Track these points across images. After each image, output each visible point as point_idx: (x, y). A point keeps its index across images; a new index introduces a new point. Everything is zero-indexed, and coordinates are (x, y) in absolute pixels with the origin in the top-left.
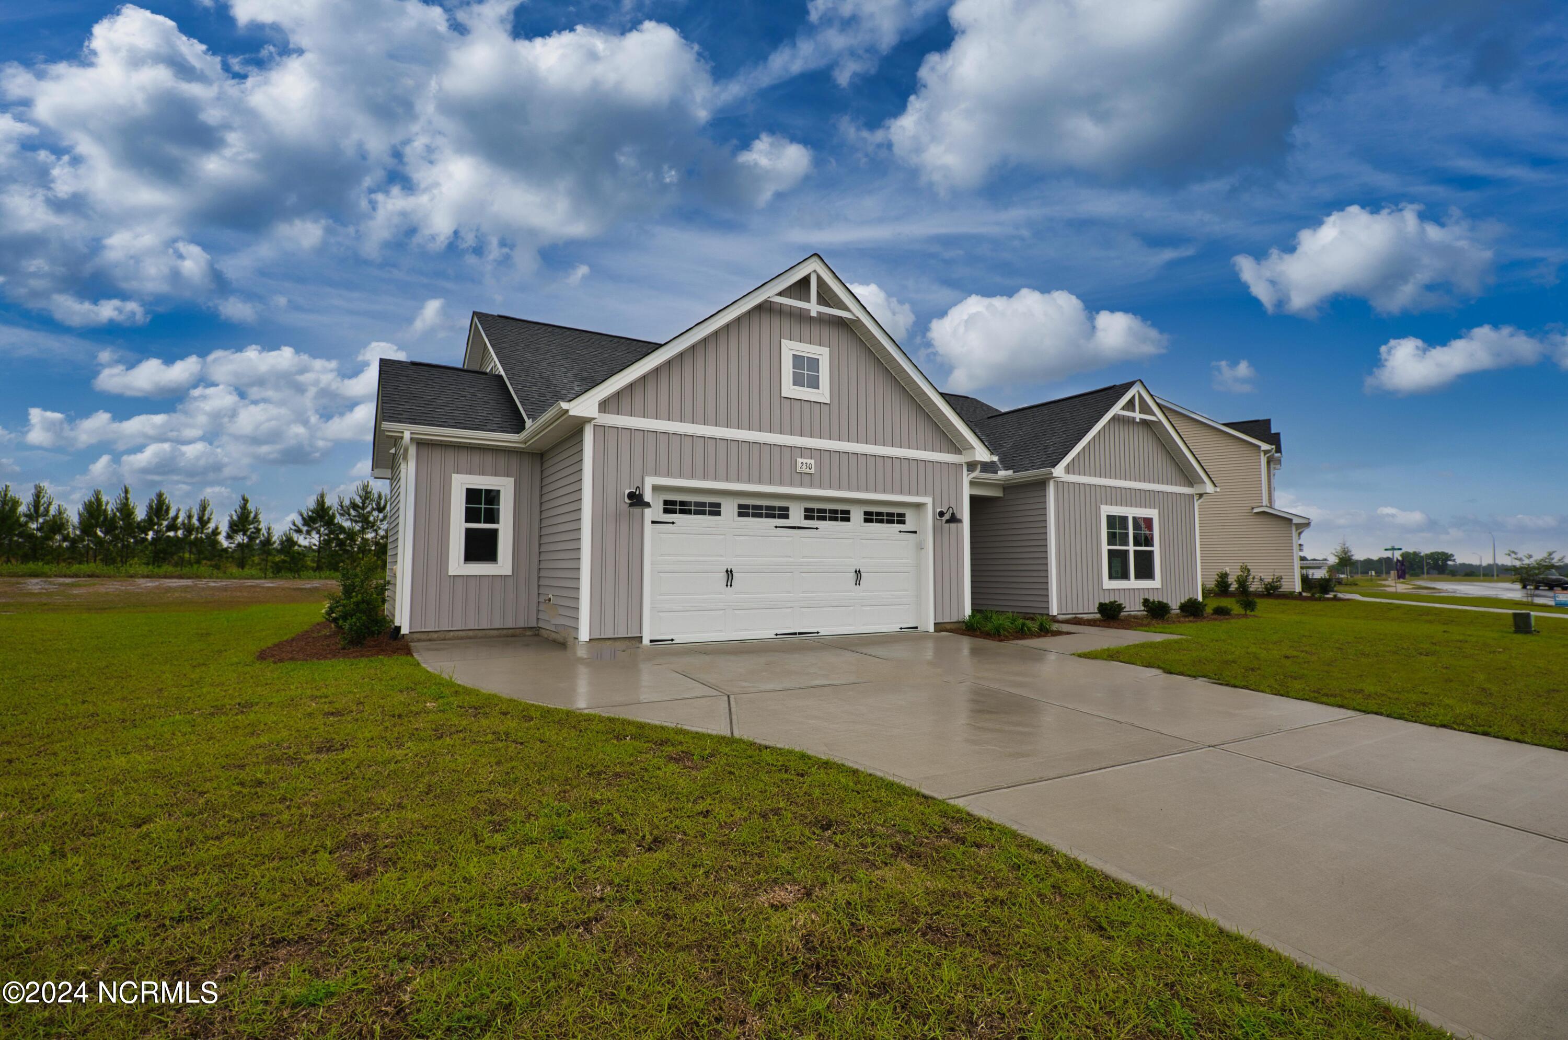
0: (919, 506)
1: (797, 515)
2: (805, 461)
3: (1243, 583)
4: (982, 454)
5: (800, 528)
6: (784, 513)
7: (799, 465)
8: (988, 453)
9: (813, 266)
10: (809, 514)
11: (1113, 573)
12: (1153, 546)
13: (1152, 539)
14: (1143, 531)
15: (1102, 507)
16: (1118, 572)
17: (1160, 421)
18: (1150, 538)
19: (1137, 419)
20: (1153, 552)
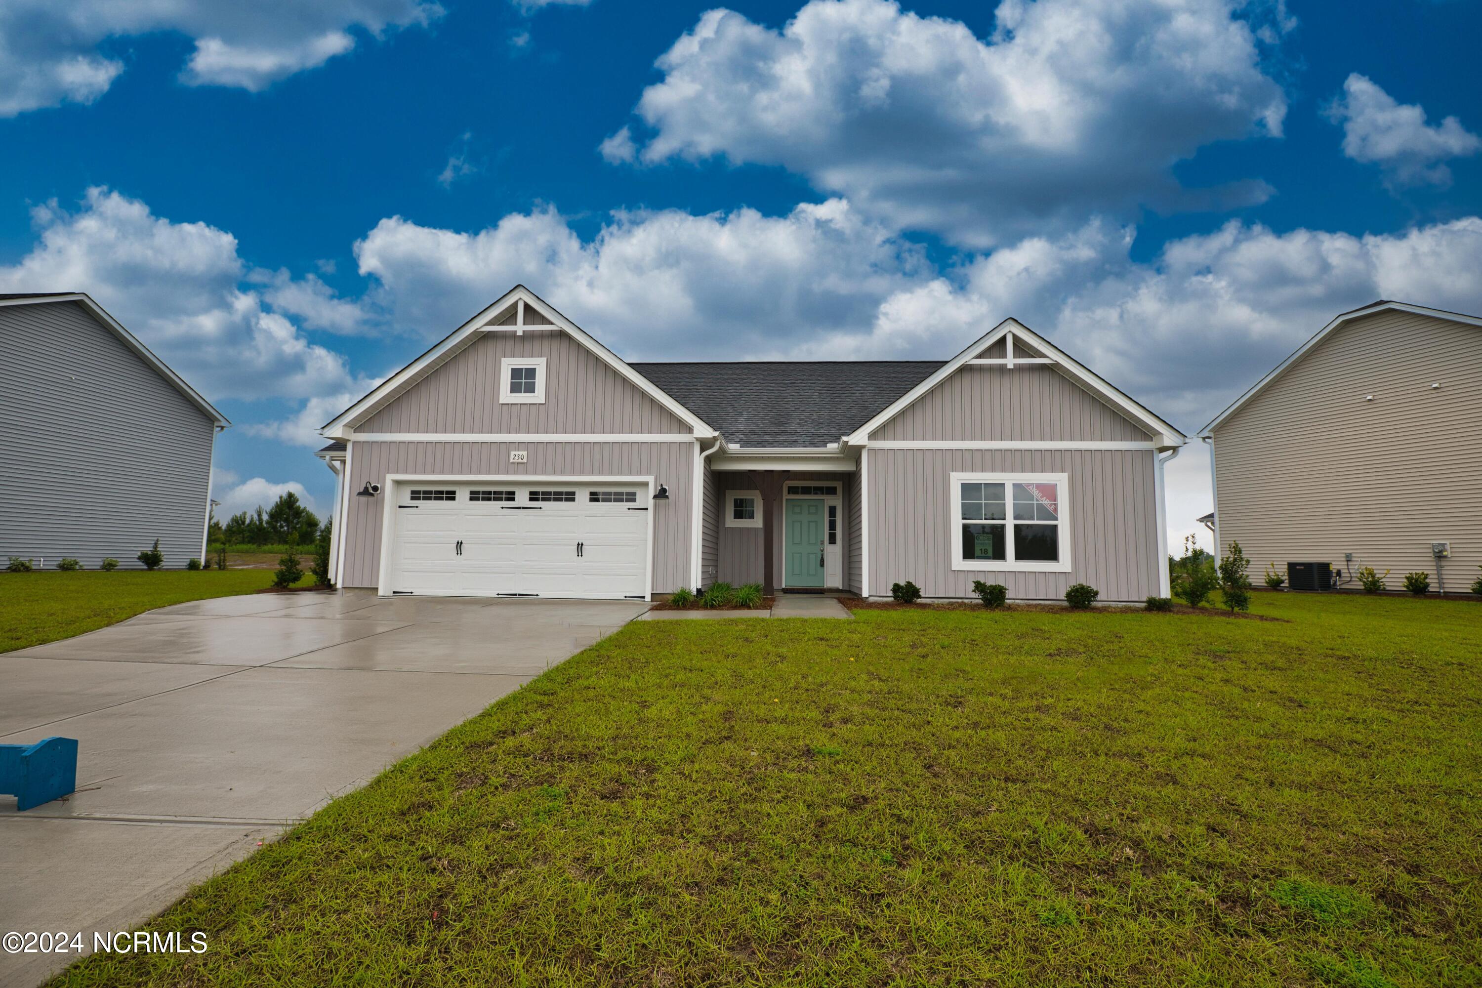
0: (646, 484)
1: (522, 497)
2: (517, 453)
3: (1230, 571)
4: (702, 430)
5: (524, 508)
6: (511, 496)
7: (512, 457)
8: (710, 429)
9: (521, 296)
10: (534, 496)
11: (978, 552)
12: (1056, 519)
13: (1056, 510)
14: (1037, 500)
15: (952, 474)
16: (986, 551)
17: (1058, 363)
18: (1051, 509)
19: (1010, 366)
20: (1056, 526)
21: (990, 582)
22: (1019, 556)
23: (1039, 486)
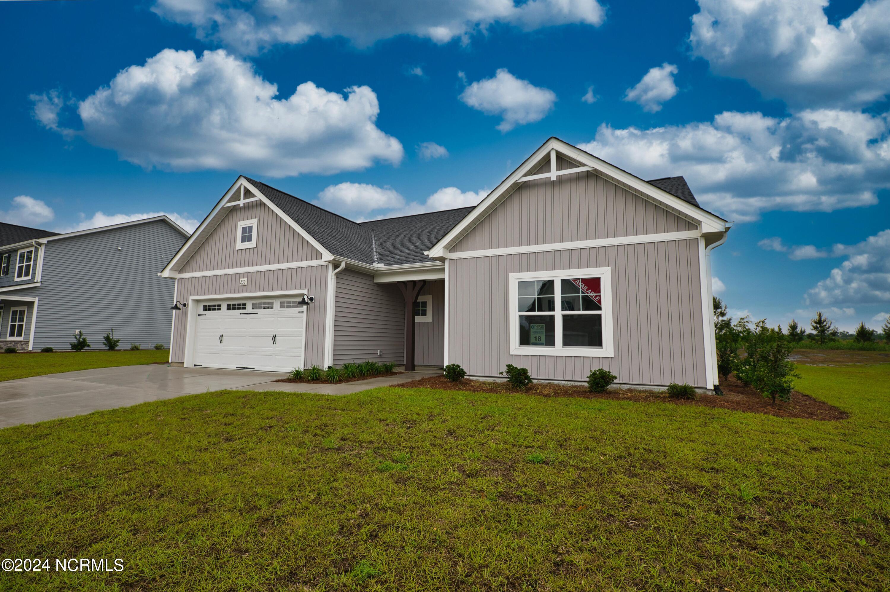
1: (249, 307)
2: (243, 280)
4: (327, 256)
5: (249, 313)
6: (244, 307)
7: (240, 282)
8: (332, 254)
9: (241, 182)
10: (254, 306)
11: (532, 340)
12: (600, 309)
13: (600, 301)
14: (583, 293)
15: (511, 275)
16: (540, 338)
17: (596, 170)
18: (596, 300)
19: (554, 178)
20: (600, 316)
21: (519, 365)
22: (567, 343)
23: (585, 281)
